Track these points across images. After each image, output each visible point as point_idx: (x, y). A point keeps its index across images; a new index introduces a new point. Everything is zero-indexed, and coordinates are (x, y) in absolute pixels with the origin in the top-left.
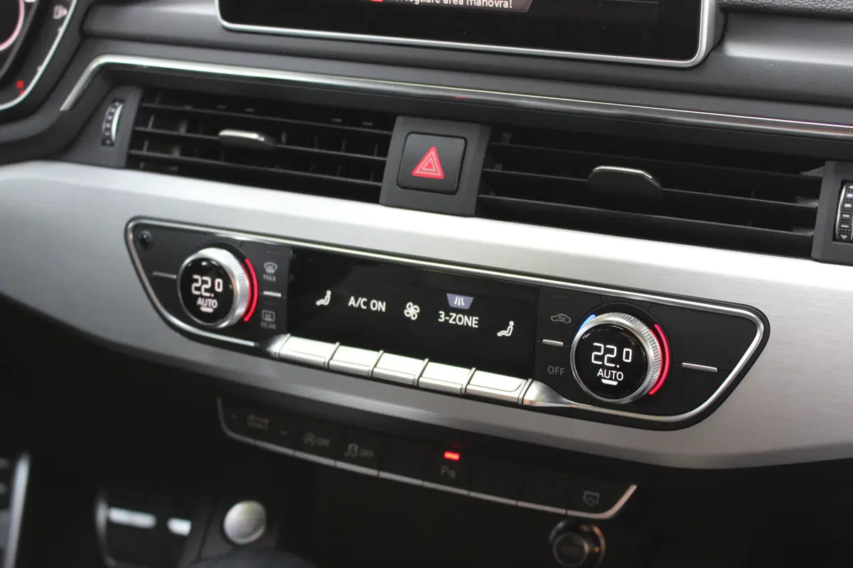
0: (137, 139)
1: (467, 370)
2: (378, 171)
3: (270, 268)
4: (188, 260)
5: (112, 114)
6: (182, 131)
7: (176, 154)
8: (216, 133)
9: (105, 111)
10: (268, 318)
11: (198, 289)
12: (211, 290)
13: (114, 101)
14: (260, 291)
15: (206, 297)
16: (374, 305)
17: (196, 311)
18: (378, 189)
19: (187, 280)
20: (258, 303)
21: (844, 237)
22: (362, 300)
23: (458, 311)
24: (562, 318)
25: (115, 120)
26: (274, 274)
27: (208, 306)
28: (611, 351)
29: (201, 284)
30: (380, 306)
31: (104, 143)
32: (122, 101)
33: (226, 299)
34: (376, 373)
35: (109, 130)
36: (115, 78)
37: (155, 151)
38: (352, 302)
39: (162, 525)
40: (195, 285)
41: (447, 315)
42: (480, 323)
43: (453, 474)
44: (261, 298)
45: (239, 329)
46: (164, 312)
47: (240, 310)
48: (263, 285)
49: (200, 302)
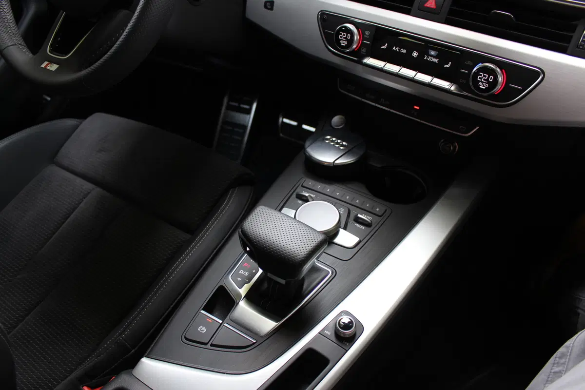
1: (431, 77)
3: (367, 33)
4: (339, 27)
10: (363, 50)
11: (341, 37)
12: (346, 38)
14: (362, 40)
15: (343, 40)
16: (402, 50)
17: (339, 44)
18: (411, 10)
19: (338, 33)
20: (362, 45)
21: (581, 47)
22: (398, 48)
23: (432, 56)
24: (469, 63)
26: (368, 35)
27: (343, 43)
28: (486, 76)
29: (343, 36)
30: (404, 51)
33: (350, 42)
34: (400, 74)
38: (394, 48)
39: (300, 125)
40: (340, 35)
41: (428, 57)
42: (439, 61)
43: (415, 114)
44: (362, 43)
45: (352, 53)
46: (327, 44)
47: (354, 46)
48: (364, 39)
49: (341, 41)
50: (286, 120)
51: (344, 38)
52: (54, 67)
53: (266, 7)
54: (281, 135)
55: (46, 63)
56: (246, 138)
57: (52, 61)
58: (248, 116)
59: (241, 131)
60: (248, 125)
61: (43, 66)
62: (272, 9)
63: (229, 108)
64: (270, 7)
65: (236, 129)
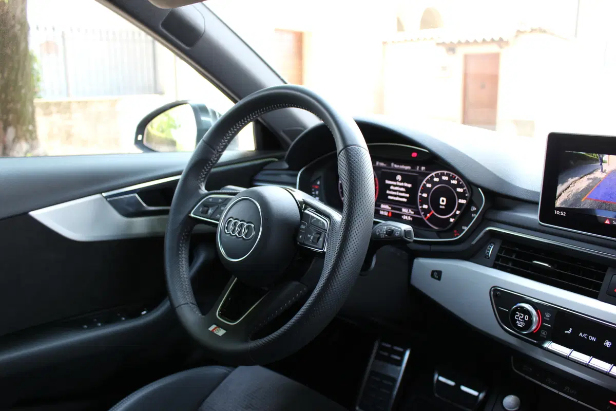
0: (498, 258)
2: (598, 287)
3: (548, 315)
4: (515, 307)
5: (490, 248)
6: (514, 257)
7: (510, 265)
8: (531, 261)
9: (487, 246)
10: (544, 333)
11: (518, 317)
12: (523, 319)
13: (491, 243)
14: (542, 322)
15: (520, 321)
16: (590, 338)
17: (516, 325)
18: (598, 294)
19: (514, 313)
20: (541, 327)
22: (585, 335)
25: (491, 250)
26: (549, 318)
27: (521, 325)
29: (519, 316)
30: (594, 339)
31: (485, 257)
32: (494, 243)
33: (529, 323)
34: (590, 365)
35: (489, 253)
36: (493, 235)
37: (503, 263)
38: (581, 334)
40: (516, 316)
44: (542, 325)
45: (531, 335)
46: (502, 324)
47: (534, 328)
48: (544, 321)
49: (517, 322)
50: (442, 379)
51: (521, 318)
52: (221, 332)
53: (433, 276)
54: (436, 395)
55: (214, 326)
56: (395, 393)
57: (220, 325)
58: (399, 368)
59: (391, 384)
60: (398, 378)
61: (211, 329)
62: (439, 279)
63: (379, 357)
64: (437, 277)
65: (385, 382)
